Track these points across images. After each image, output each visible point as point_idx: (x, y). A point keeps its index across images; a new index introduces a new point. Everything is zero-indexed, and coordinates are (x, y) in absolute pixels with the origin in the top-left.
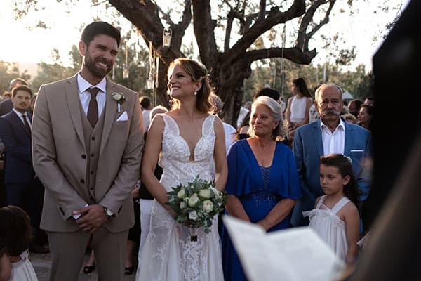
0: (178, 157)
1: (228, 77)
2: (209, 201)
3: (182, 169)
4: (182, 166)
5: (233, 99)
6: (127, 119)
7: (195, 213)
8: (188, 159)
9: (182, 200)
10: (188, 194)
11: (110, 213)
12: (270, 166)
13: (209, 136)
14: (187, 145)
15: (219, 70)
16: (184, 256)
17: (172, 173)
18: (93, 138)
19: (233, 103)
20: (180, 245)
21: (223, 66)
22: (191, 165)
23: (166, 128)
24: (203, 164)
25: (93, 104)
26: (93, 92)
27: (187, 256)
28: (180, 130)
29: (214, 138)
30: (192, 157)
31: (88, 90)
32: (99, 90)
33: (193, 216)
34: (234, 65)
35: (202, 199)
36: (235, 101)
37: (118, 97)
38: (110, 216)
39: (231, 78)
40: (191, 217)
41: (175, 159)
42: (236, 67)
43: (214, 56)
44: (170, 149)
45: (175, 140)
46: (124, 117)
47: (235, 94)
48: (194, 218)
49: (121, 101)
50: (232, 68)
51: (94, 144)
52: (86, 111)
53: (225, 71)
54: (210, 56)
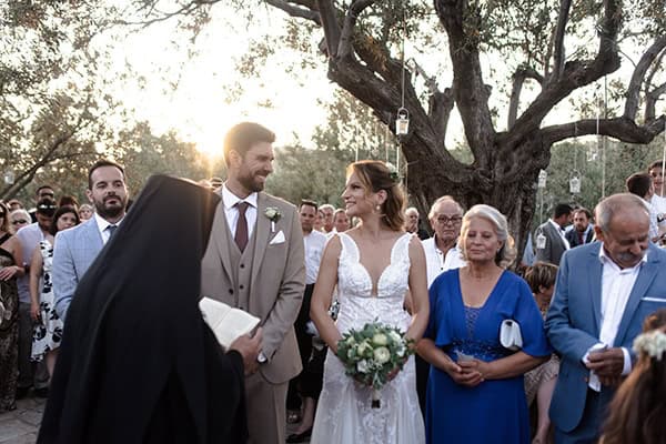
0: (355, 290)
1: (508, 169)
2: (385, 349)
3: (361, 305)
4: (362, 302)
5: (520, 201)
6: (283, 240)
7: (364, 362)
8: (369, 293)
9: (350, 347)
10: (358, 340)
11: (261, 359)
12: (481, 305)
13: (401, 263)
14: (367, 275)
15: (495, 159)
16: (364, 423)
17: (349, 311)
18: (242, 266)
19: (520, 208)
20: (359, 408)
21: (501, 152)
22: (374, 300)
23: (343, 252)
24: (390, 300)
25: (242, 222)
26: (242, 208)
27: (367, 423)
28: (361, 255)
29: (409, 265)
30: (375, 291)
31: (236, 205)
32: (249, 204)
33: (363, 367)
34: (518, 150)
35: (375, 346)
36: (523, 206)
37: (271, 212)
38: (261, 363)
39: (513, 171)
40: (360, 369)
41: (353, 293)
42: (520, 154)
43: (488, 138)
44: (345, 280)
45: (353, 268)
46: (280, 238)
47: (522, 194)
48: (363, 370)
49: (276, 218)
50: (515, 155)
51: (243, 274)
52: (233, 232)
53: (503, 159)
54: (481, 138)
